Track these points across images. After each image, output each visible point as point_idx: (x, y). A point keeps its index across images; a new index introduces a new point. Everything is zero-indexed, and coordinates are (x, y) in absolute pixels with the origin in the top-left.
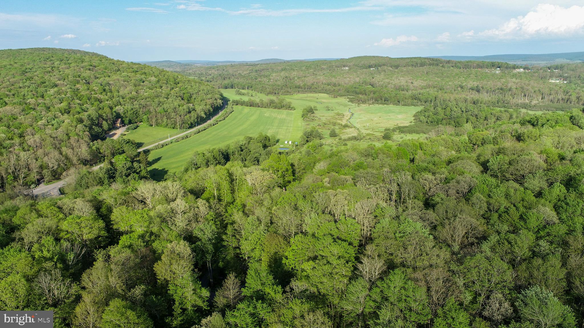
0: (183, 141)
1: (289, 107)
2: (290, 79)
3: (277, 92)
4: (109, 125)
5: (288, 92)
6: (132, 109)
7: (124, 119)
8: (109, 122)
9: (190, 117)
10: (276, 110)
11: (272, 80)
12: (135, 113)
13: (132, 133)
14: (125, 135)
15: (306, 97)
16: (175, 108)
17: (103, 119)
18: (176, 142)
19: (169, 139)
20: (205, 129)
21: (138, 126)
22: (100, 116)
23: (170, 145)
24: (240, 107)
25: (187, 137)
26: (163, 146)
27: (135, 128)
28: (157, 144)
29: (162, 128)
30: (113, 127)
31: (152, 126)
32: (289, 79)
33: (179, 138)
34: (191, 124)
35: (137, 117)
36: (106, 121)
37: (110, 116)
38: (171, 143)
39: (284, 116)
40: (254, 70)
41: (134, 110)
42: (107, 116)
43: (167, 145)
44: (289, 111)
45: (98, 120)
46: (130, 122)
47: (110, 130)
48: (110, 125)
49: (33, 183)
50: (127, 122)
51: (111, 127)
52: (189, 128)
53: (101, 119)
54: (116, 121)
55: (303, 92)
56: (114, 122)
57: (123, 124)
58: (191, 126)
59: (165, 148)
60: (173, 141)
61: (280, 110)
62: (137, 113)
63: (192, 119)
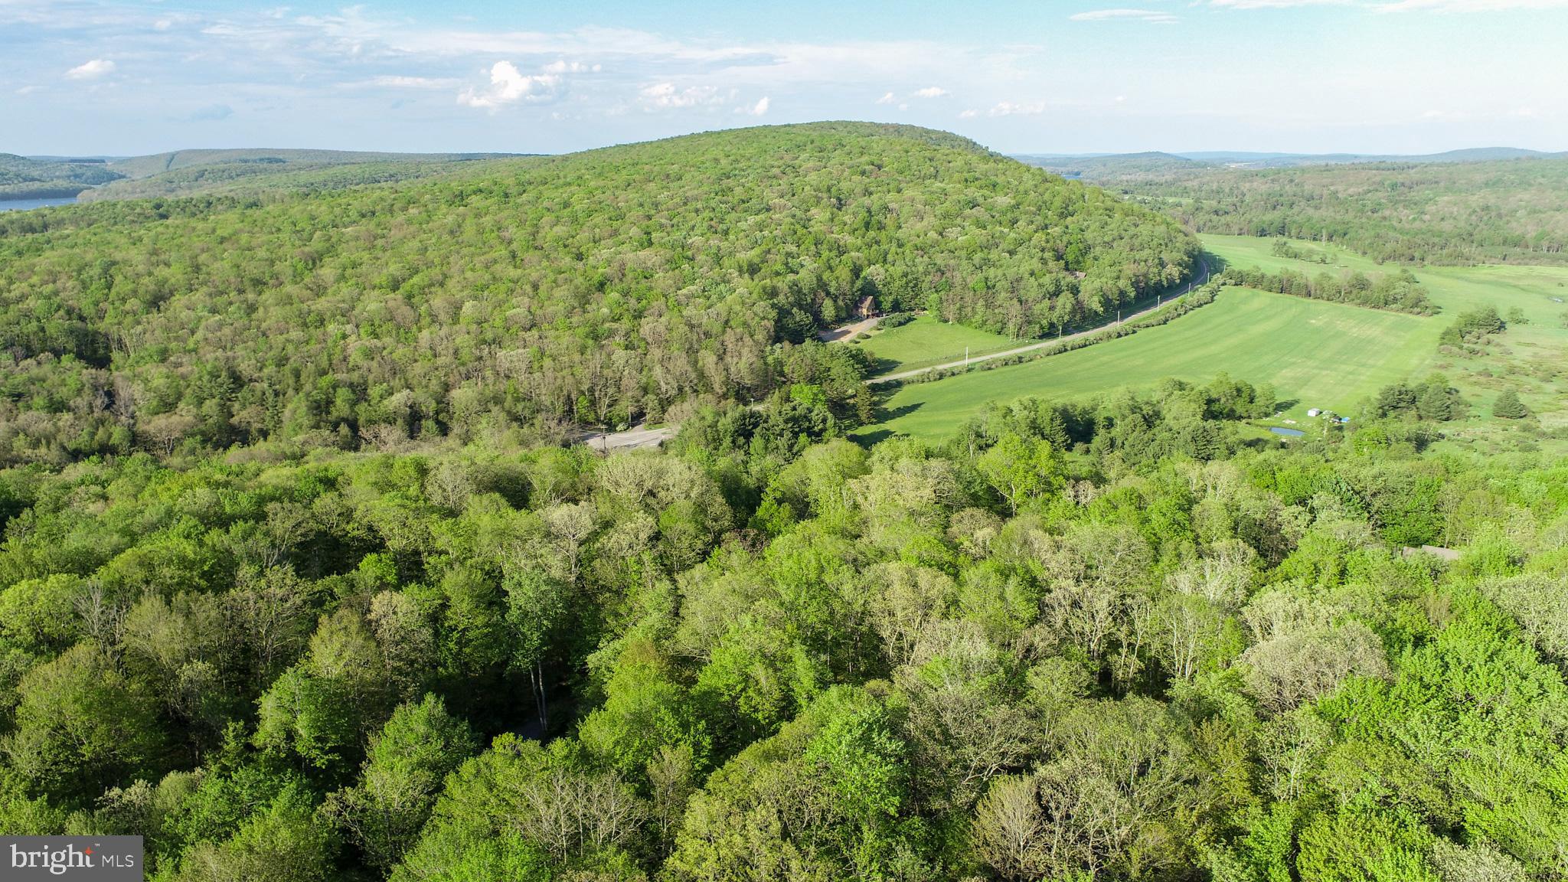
0: (1006, 368)
1: (1418, 304)
2: (1500, 216)
3: (1417, 255)
4: (837, 308)
5: (1461, 255)
6: (905, 275)
7: (881, 298)
8: (841, 303)
9: (1052, 308)
10: (1366, 310)
11: (1427, 218)
12: (911, 285)
13: (887, 334)
14: (868, 337)
15: (1520, 278)
16: (1019, 280)
17: (828, 294)
18: (983, 369)
19: (967, 362)
20: (1085, 346)
21: (910, 319)
22: (822, 285)
23: (965, 376)
24: (1244, 291)
25: (1020, 360)
26: (941, 376)
27: (900, 324)
28: (928, 370)
29: (970, 330)
30: (850, 314)
31: (946, 321)
32: (1493, 214)
33: (994, 361)
34: (1052, 325)
35: (917, 295)
36: (835, 299)
37: (846, 287)
38: (969, 370)
39: (1374, 332)
40: (1386, 183)
41: (910, 277)
42: (838, 289)
43: (953, 374)
44: (1411, 316)
45: (815, 295)
46: (896, 307)
47: (840, 320)
48: (842, 309)
49: (622, 420)
50: (887, 305)
51: (844, 315)
52: (1041, 337)
53: (823, 294)
54: (862, 303)
55: (1523, 260)
56: (857, 304)
57: (877, 309)
58: (1049, 333)
59: (946, 381)
60: (977, 366)
61: (1380, 311)
62: (916, 285)
63: (1057, 312)
